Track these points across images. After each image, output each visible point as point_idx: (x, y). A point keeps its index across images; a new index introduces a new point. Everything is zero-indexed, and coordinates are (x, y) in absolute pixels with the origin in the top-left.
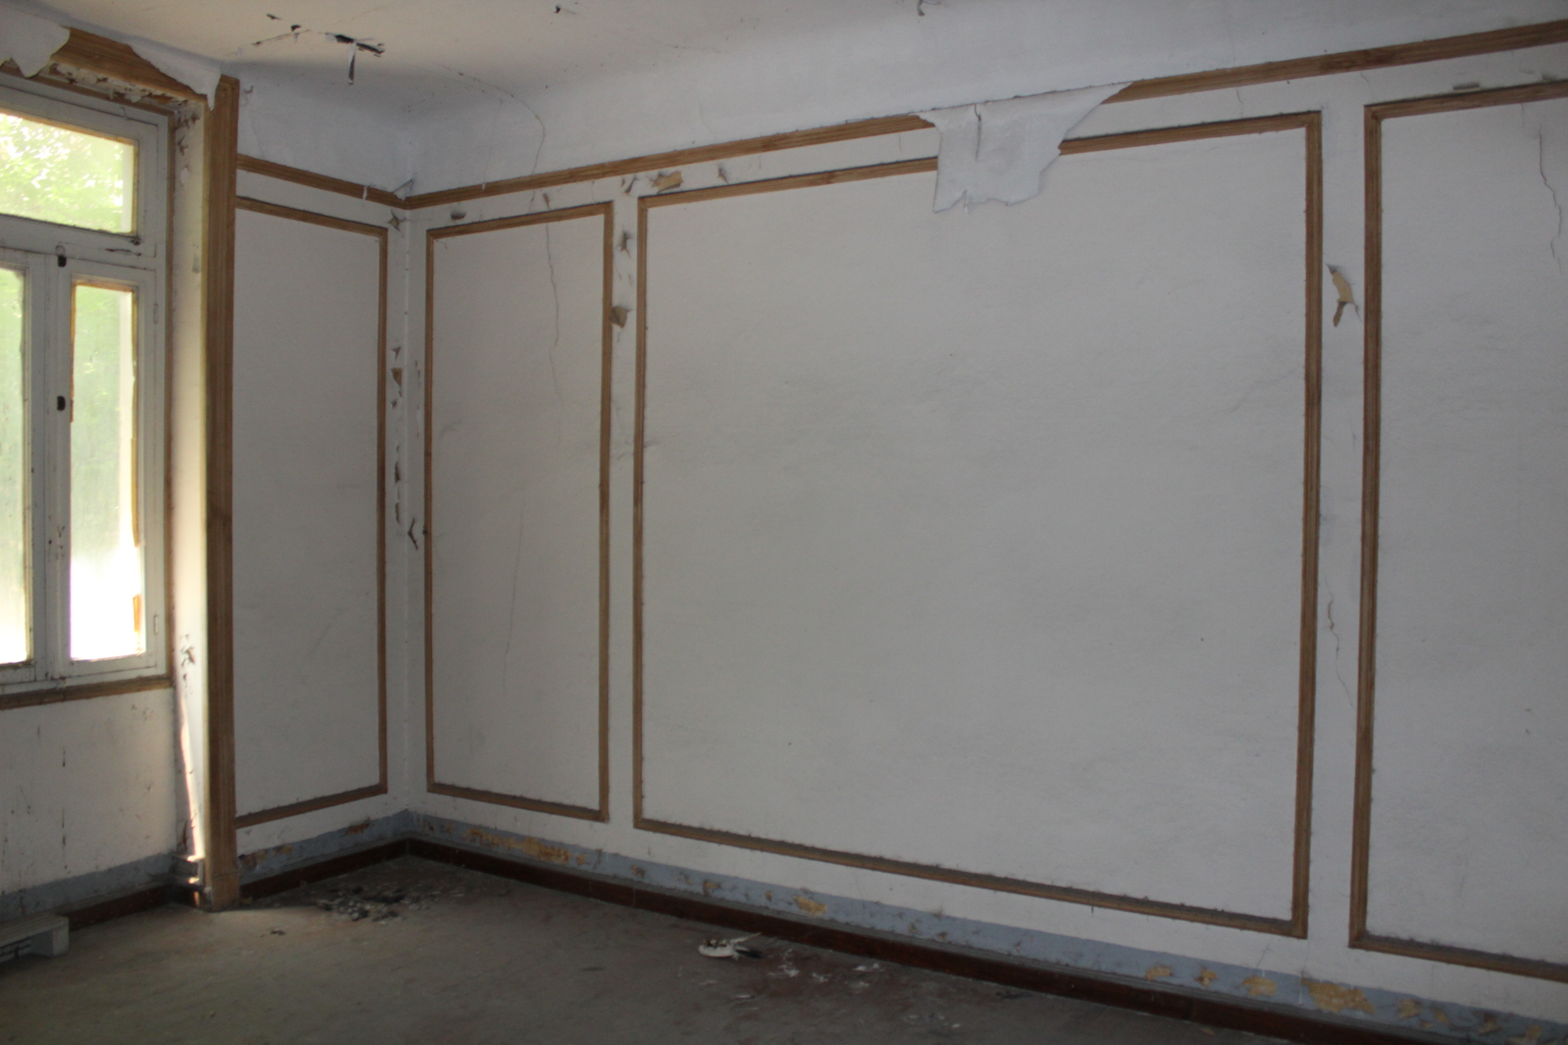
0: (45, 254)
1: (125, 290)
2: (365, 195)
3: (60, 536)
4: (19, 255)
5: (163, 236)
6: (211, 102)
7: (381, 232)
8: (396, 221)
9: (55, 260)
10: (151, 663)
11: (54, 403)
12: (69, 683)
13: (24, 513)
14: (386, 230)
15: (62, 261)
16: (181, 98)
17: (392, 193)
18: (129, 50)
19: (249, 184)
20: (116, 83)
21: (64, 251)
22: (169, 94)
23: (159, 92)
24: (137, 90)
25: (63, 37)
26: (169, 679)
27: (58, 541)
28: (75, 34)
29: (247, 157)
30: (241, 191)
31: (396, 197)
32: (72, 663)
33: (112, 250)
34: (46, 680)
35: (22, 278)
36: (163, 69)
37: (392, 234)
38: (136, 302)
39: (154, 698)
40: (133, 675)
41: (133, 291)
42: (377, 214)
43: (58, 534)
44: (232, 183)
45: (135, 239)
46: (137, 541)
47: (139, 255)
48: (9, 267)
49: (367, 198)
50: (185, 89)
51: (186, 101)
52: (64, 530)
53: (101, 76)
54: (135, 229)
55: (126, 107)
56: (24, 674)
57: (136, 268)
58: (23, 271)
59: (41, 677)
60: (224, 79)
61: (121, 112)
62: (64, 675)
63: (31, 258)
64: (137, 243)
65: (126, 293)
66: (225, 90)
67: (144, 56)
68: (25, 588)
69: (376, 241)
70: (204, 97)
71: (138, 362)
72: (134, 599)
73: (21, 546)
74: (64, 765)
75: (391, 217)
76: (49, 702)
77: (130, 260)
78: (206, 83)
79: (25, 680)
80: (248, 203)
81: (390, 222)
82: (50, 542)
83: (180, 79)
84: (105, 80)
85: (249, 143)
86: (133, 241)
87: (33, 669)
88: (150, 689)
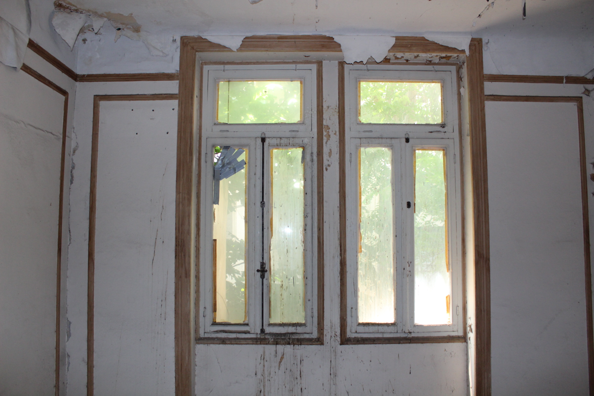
0: (400, 138)
1: (439, 150)
2: (564, 81)
3: (409, 266)
4: (388, 140)
5: (457, 122)
6: (467, 53)
7: (578, 100)
8: (587, 92)
9: (404, 140)
10: (455, 329)
11: (405, 205)
12: (413, 335)
13: (393, 256)
14: (581, 97)
15: (407, 140)
16: (455, 55)
17: (584, 77)
18: (423, 39)
19: (490, 88)
20: (424, 56)
21: (409, 136)
22: (449, 55)
23: (444, 55)
24: (434, 56)
25: (393, 41)
26: (464, 339)
27: (408, 268)
28: (397, 38)
29: (490, 75)
30: (487, 92)
31: (586, 78)
32: (415, 326)
33: (431, 132)
34: (402, 333)
35: (391, 150)
36: (441, 43)
37: (585, 99)
38: (445, 155)
39: (457, 346)
40: (445, 334)
41: (443, 150)
42: (575, 90)
43: (408, 265)
44: (482, 89)
45: (443, 126)
46: (448, 270)
47: (445, 132)
48: (385, 146)
49: (566, 83)
50: (454, 50)
51: (458, 56)
52: (411, 263)
53: (416, 54)
54: (443, 121)
55: (435, 66)
56: (392, 329)
57: (444, 138)
58: (391, 147)
59: (400, 331)
60: (473, 40)
61: (433, 69)
62: (411, 331)
63: (394, 141)
64: (444, 127)
65: (440, 151)
66: (475, 45)
67: (430, 39)
68: (394, 290)
69: (575, 105)
70: (463, 51)
71: (447, 183)
72: (447, 297)
73: (392, 270)
74: (410, 373)
75: (584, 90)
76: (403, 343)
77: (441, 135)
78: (464, 44)
79: (392, 331)
80: (492, 97)
81: (584, 93)
82: (404, 269)
83: (450, 46)
84: (418, 56)
85: (489, 68)
86: (441, 126)
87: (396, 327)
88: (454, 342)
